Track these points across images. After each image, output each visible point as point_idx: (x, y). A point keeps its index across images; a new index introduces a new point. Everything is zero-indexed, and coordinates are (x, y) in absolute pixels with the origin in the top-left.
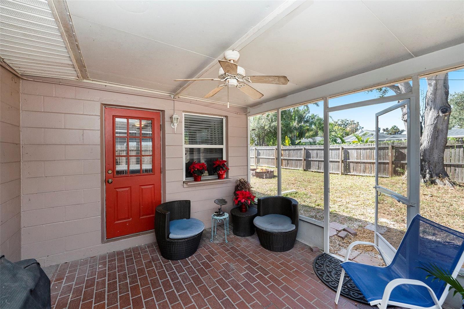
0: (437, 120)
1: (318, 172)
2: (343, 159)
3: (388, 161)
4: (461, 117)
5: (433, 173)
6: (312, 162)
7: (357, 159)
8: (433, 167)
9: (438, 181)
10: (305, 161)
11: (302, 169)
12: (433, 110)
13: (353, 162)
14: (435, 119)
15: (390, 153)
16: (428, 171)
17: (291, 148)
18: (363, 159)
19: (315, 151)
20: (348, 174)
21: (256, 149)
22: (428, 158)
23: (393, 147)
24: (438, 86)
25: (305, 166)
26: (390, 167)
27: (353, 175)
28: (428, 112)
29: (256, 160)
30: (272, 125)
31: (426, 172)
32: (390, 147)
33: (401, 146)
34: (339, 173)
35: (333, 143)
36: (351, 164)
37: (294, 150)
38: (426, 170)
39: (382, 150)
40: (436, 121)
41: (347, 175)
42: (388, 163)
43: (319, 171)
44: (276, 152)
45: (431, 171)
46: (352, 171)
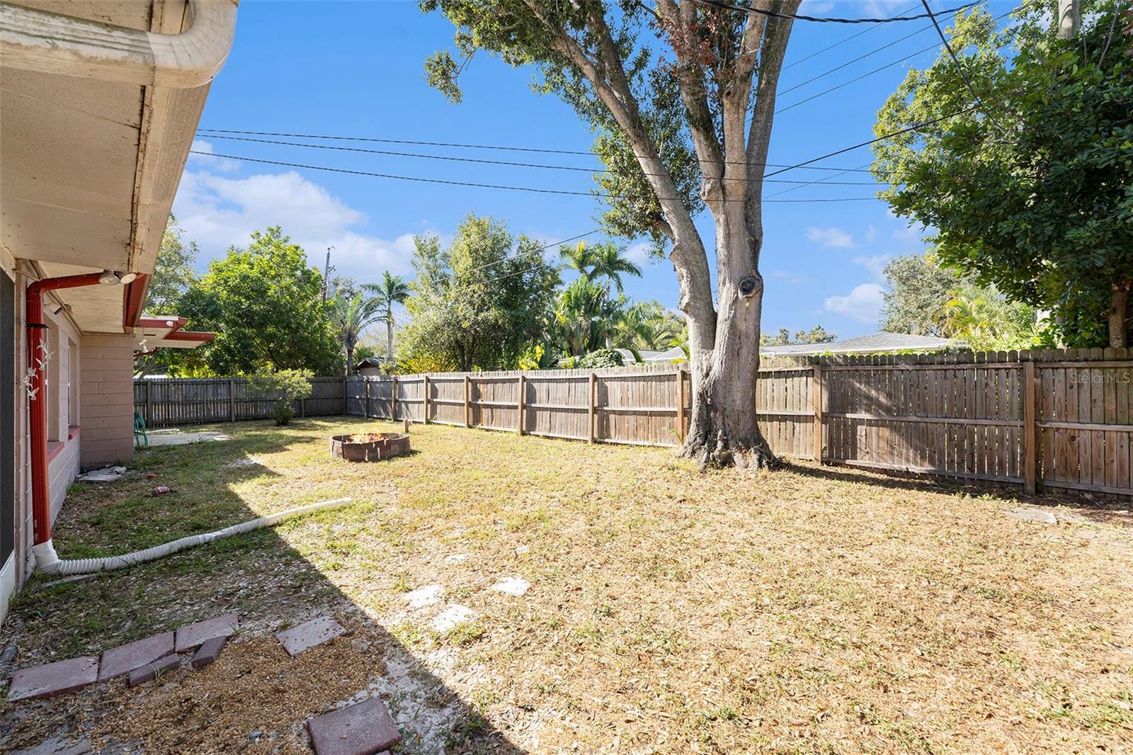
0: (735, 310)
1: (548, 437)
2: (596, 405)
4: (907, 308)
5: (729, 438)
6: (538, 412)
7: (622, 404)
8: (731, 424)
9: (737, 457)
10: (525, 411)
11: (517, 430)
12: (728, 285)
13: (614, 412)
14: (731, 309)
16: (720, 433)
17: (497, 378)
18: (633, 405)
19: (545, 385)
20: (606, 440)
21: (428, 380)
22: (722, 401)
24: (731, 227)
25: (524, 424)
27: (614, 444)
29: (429, 409)
30: (479, 318)
31: (717, 435)
34: (586, 439)
35: (610, 364)
36: (612, 417)
37: (504, 381)
38: (717, 431)
39: (666, 383)
40: (733, 312)
41: (604, 443)
43: (551, 435)
44: (467, 386)
45: (727, 432)
46: (612, 433)
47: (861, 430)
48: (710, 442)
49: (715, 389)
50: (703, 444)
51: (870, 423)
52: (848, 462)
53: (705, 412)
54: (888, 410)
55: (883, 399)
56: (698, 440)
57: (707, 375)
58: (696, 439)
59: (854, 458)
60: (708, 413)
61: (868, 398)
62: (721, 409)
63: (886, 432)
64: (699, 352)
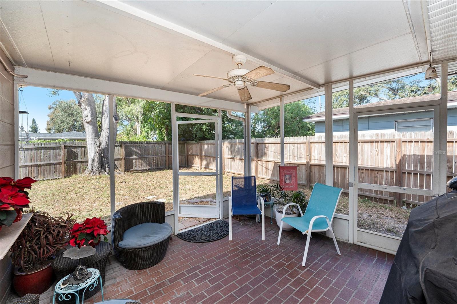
3: (61, 161)
15: (62, 153)
22: (106, 154)
23: (65, 147)
26: (63, 168)
28: (106, 118)
31: (105, 166)
32: (63, 146)
33: (73, 146)
38: (106, 164)
39: (52, 150)
42: (60, 164)
47: (134, 161)
48: (104, 169)
49: (104, 151)
50: (102, 170)
51: (136, 159)
52: (131, 170)
53: (101, 159)
54: (141, 155)
55: (139, 152)
56: (100, 169)
57: (99, 147)
58: (99, 169)
59: (132, 168)
60: (102, 159)
61: (136, 152)
62: (106, 157)
63: (140, 160)
64: (94, 138)
